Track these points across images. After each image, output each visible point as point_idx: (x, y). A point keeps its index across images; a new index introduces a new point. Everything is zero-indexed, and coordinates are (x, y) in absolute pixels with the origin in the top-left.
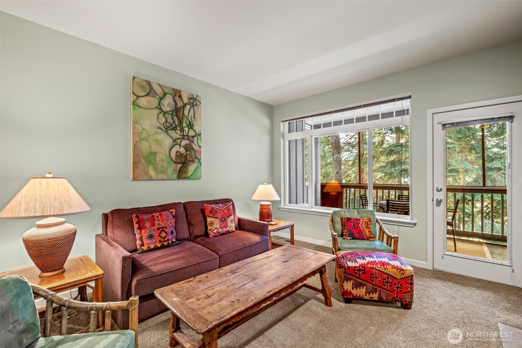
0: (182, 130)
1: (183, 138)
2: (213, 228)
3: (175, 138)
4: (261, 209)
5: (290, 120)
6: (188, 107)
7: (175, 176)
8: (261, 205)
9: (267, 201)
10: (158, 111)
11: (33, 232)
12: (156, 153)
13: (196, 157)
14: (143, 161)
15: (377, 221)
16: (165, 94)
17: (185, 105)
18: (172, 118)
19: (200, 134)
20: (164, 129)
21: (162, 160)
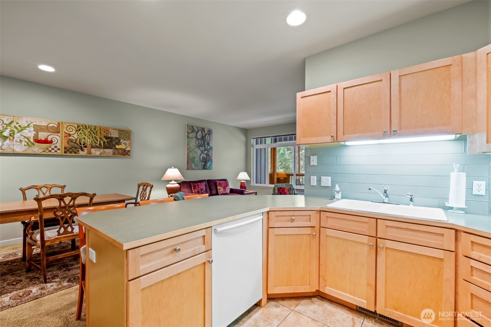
0: (205, 147)
1: (205, 150)
2: (220, 191)
3: (202, 150)
4: (241, 184)
5: (256, 138)
6: (207, 135)
7: (202, 168)
8: (241, 182)
9: (244, 180)
10: (196, 139)
11: (169, 186)
12: (195, 158)
13: (210, 159)
14: (190, 161)
15: (294, 189)
16: (198, 131)
17: (206, 135)
18: (201, 141)
19: (212, 148)
20: (198, 147)
21: (197, 161)
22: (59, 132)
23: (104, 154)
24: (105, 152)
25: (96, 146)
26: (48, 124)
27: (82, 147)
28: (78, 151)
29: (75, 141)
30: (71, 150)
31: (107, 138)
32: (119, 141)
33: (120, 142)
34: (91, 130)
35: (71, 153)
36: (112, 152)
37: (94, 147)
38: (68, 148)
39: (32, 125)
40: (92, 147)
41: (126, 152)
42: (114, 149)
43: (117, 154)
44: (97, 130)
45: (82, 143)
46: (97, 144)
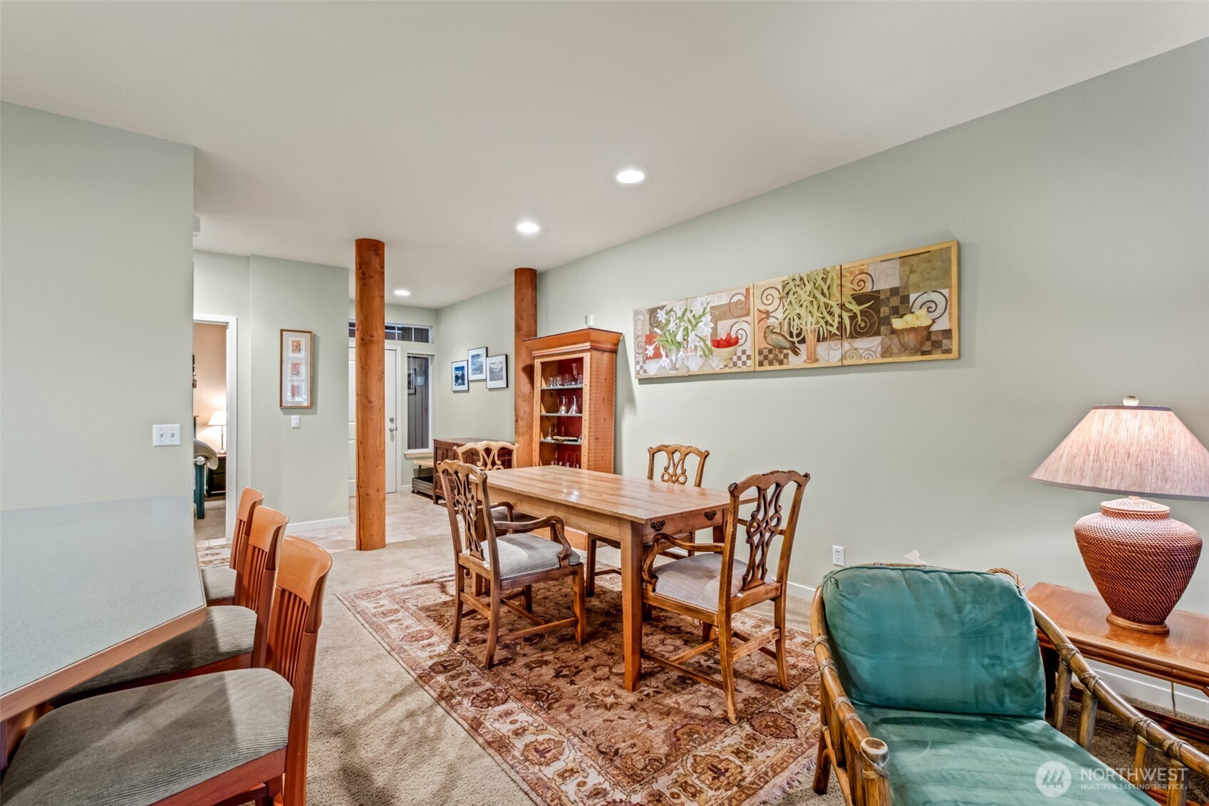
22: (748, 314)
23: (853, 357)
24: (856, 349)
25: (830, 332)
26: (731, 298)
27: (793, 343)
28: (786, 356)
29: (777, 330)
30: (771, 356)
31: (859, 299)
32: (905, 299)
33: (909, 303)
34: (815, 284)
35: (771, 364)
36: (880, 347)
37: (824, 339)
38: (766, 352)
39: (708, 309)
40: (818, 341)
41: (934, 338)
42: (885, 335)
43: (895, 351)
44: (832, 279)
45: (795, 332)
46: (832, 325)
